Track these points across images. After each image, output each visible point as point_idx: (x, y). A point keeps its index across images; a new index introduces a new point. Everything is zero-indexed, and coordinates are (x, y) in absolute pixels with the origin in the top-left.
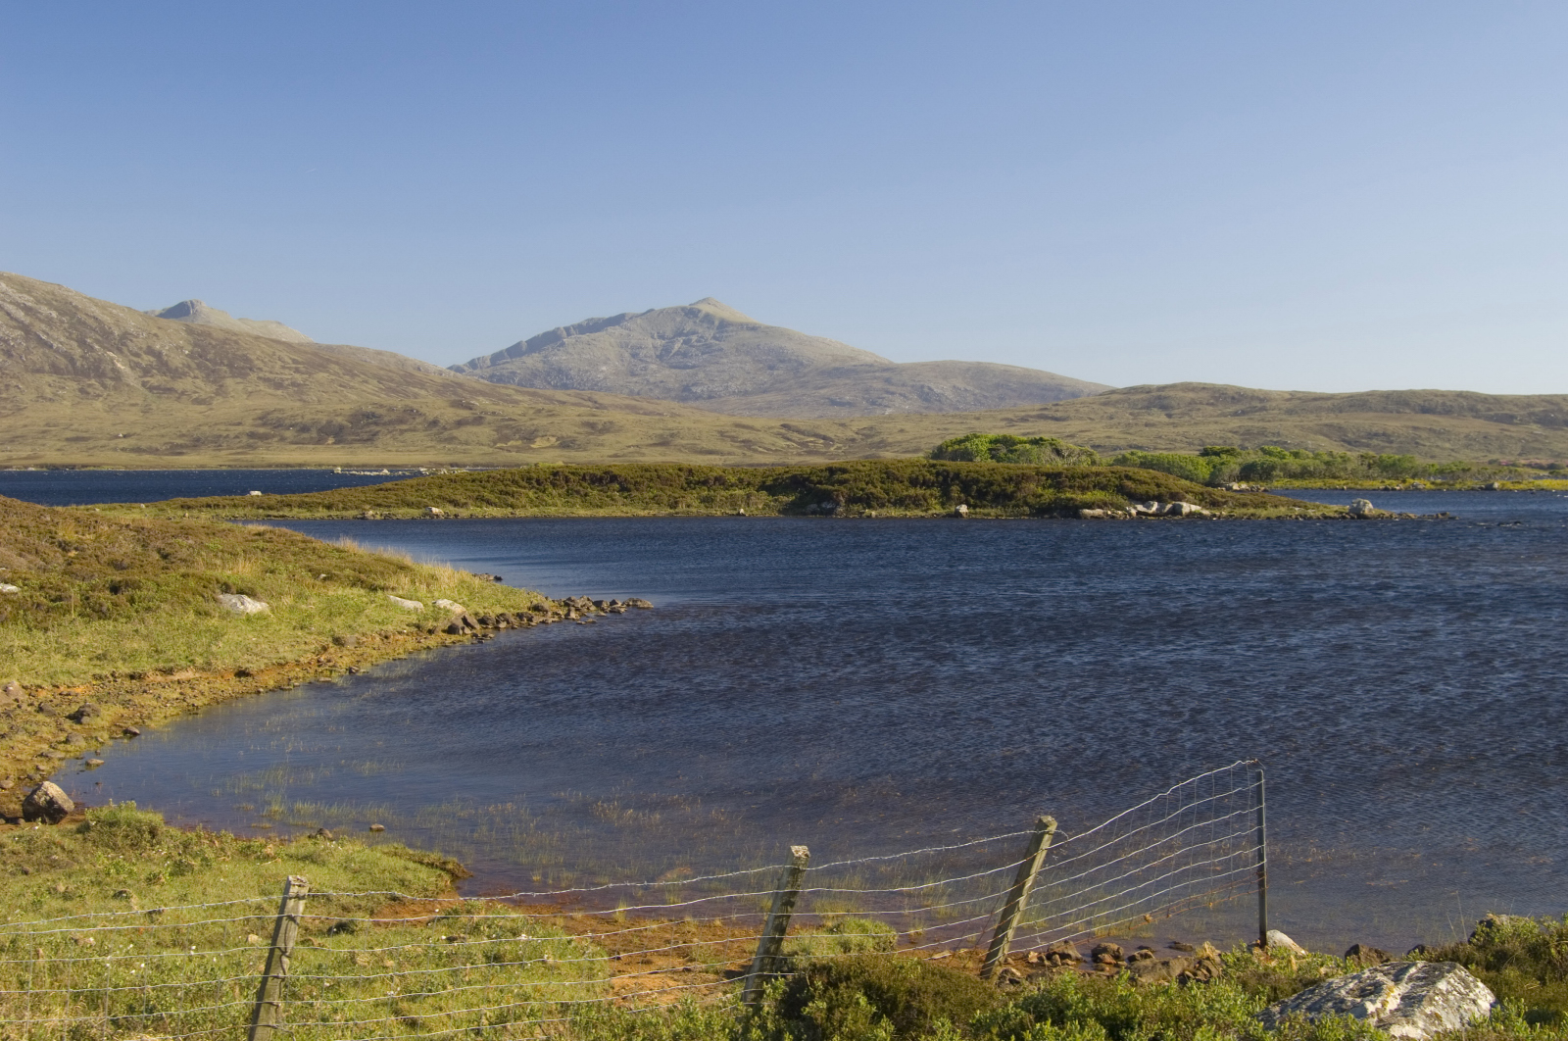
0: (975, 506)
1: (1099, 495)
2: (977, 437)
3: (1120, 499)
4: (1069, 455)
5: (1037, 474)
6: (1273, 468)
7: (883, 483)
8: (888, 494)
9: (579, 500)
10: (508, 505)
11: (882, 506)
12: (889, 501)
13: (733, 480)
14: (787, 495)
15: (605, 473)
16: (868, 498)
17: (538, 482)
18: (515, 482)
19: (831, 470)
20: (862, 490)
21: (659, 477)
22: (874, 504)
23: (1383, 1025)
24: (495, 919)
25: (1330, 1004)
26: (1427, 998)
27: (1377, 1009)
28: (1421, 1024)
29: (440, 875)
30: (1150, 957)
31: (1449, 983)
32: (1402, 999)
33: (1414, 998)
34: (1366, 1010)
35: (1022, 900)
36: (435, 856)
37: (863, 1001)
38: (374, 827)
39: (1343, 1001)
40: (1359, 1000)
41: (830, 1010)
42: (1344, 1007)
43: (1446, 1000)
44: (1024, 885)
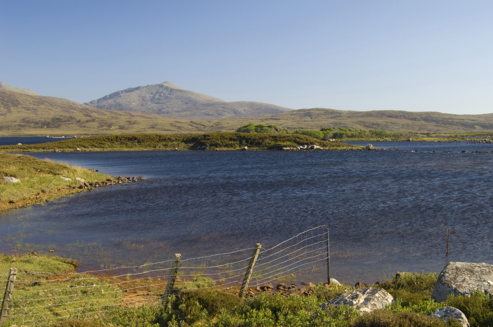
0: (250, 147)
1: (288, 143)
2: (251, 125)
3: (295, 144)
4: (280, 131)
5: (269, 137)
6: (343, 134)
7: (221, 139)
8: (222, 143)
9: (124, 146)
10: (102, 147)
11: (221, 147)
12: (223, 145)
13: (174, 139)
14: (190, 143)
15: (133, 137)
16: (216, 144)
17: (111, 140)
18: (104, 140)
19: (205, 136)
20: (214, 142)
21: (150, 138)
22: (218, 146)
23: (358, 308)
24: (86, 280)
25: (342, 302)
26: (372, 299)
27: (357, 303)
28: (370, 307)
29: (70, 266)
30: (295, 287)
31: (379, 294)
32: (364, 299)
33: (368, 299)
34: (353, 303)
35: (251, 270)
36: (69, 260)
37: (198, 304)
38: (50, 251)
39: (346, 301)
40: (351, 300)
41: (187, 307)
42: (347, 302)
43: (378, 300)
44: (252, 265)
